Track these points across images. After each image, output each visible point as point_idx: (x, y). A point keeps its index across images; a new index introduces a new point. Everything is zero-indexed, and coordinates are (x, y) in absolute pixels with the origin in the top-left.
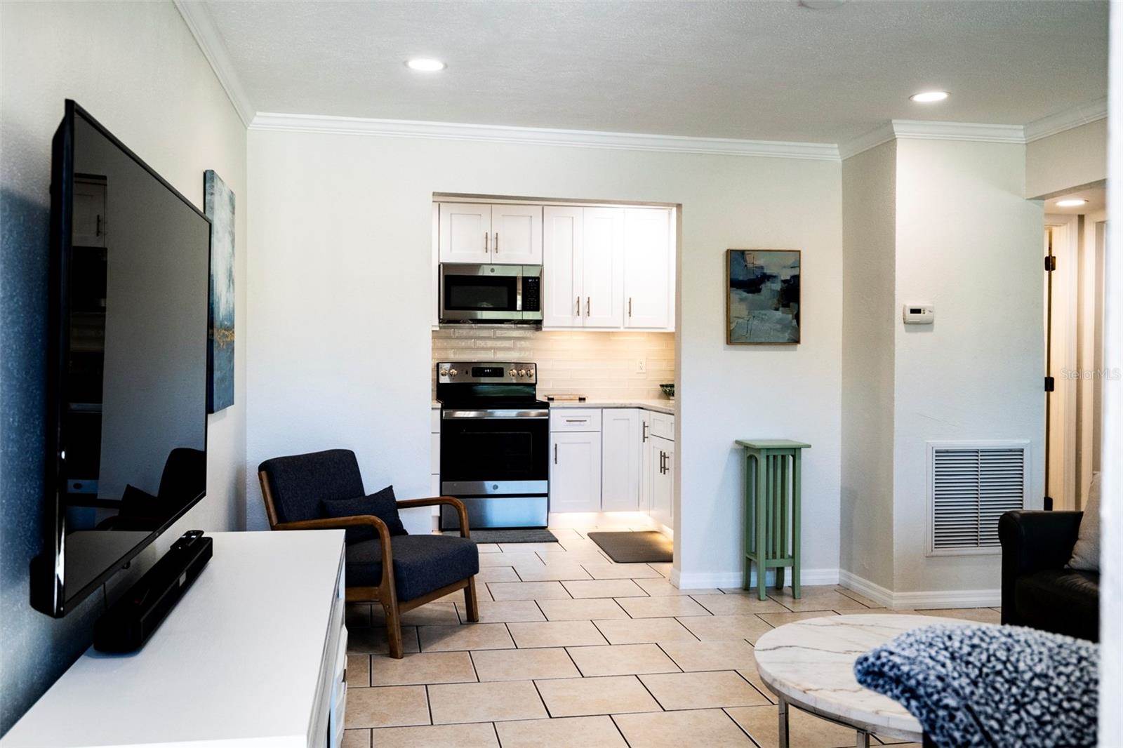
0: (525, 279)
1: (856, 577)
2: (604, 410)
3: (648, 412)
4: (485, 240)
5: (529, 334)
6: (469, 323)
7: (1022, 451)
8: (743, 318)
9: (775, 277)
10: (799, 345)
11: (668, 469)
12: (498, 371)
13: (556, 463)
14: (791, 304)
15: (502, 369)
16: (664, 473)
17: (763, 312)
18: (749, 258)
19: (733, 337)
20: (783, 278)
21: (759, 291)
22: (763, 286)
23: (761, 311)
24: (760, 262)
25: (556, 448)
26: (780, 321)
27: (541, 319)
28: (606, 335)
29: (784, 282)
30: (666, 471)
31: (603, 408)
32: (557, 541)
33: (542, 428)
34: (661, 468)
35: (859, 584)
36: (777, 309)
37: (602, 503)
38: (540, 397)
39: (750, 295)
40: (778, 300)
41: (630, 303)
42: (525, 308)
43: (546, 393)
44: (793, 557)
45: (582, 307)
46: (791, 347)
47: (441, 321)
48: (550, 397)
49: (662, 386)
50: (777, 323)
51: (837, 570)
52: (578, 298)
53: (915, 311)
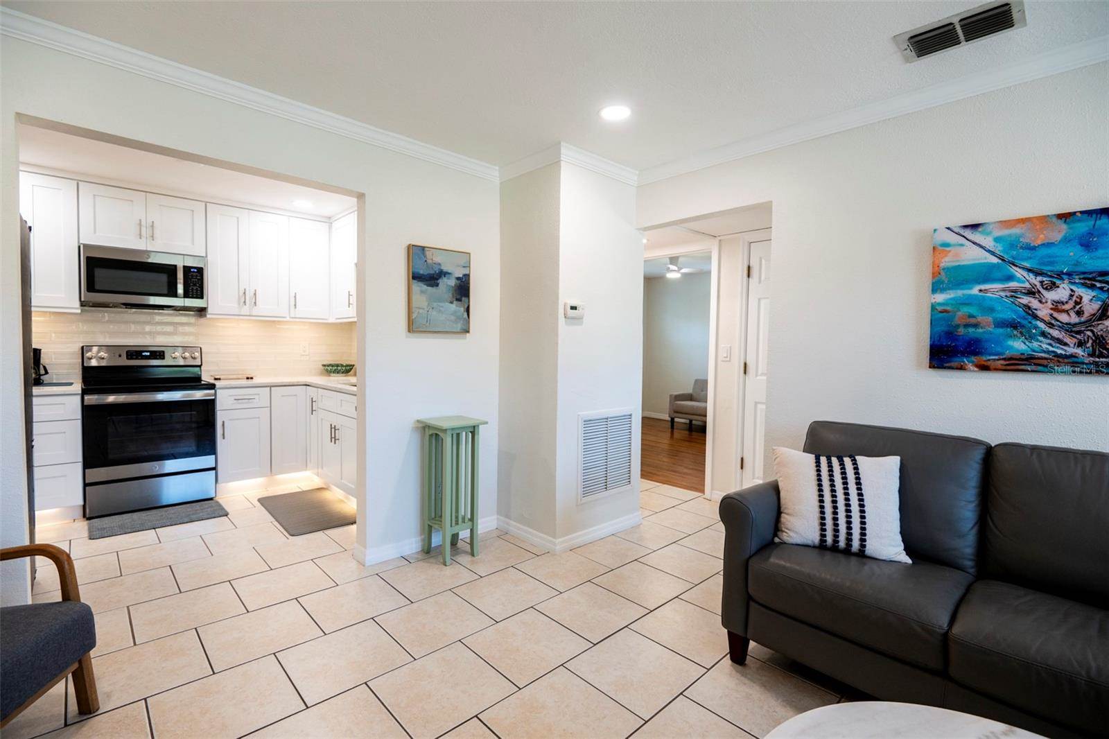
0: (187, 269)
1: (515, 523)
2: (272, 388)
3: (316, 389)
4: (138, 227)
5: (192, 320)
6: (121, 308)
7: (630, 415)
8: (423, 309)
9: (449, 274)
10: (468, 334)
11: (338, 439)
12: (159, 355)
13: (224, 438)
14: (463, 299)
15: (163, 352)
16: (335, 443)
17: (441, 304)
18: (428, 254)
19: (413, 327)
20: (457, 276)
21: (437, 285)
22: (440, 281)
23: (439, 304)
24: (439, 258)
25: (223, 425)
26: (454, 313)
27: (206, 306)
28: (271, 323)
29: (458, 279)
30: (337, 441)
31: (271, 387)
32: (226, 515)
33: (208, 407)
34: (331, 438)
35: (515, 527)
36: (452, 303)
37: (271, 467)
38: (206, 378)
39: (429, 288)
40: (453, 294)
41: (295, 297)
42: (186, 295)
43: (212, 373)
44: (472, 519)
45: (247, 298)
46: (462, 335)
47: (83, 304)
48: (216, 377)
49: (324, 366)
50: (452, 314)
51: (495, 517)
52: (245, 290)
53: (573, 308)
